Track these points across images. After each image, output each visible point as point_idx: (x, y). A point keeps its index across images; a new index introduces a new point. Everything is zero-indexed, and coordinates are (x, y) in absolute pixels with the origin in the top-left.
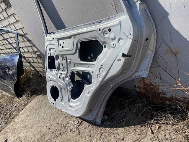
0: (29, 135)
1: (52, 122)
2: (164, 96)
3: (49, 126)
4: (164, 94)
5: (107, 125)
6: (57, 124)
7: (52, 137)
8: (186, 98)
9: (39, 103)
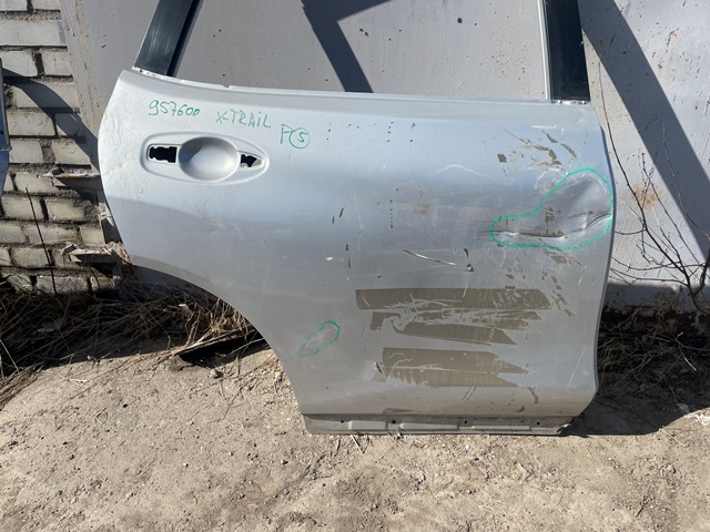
0: (156, 505)
1: (246, 435)
3: (242, 449)
6: (277, 435)
7: (294, 477)
9: (93, 391)
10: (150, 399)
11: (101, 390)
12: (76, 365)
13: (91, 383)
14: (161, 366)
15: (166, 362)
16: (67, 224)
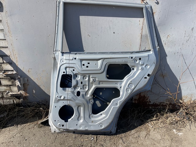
2: (149, 103)
4: (150, 102)
5: (121, 131)
8: (161, 103)
9: (17, 136)
10: (33, 137)
11: (19, 135)
12: (11, 127)
13: (16, 133)
14: (35, 126)
15: (37, 125)
16: (7, 86)
